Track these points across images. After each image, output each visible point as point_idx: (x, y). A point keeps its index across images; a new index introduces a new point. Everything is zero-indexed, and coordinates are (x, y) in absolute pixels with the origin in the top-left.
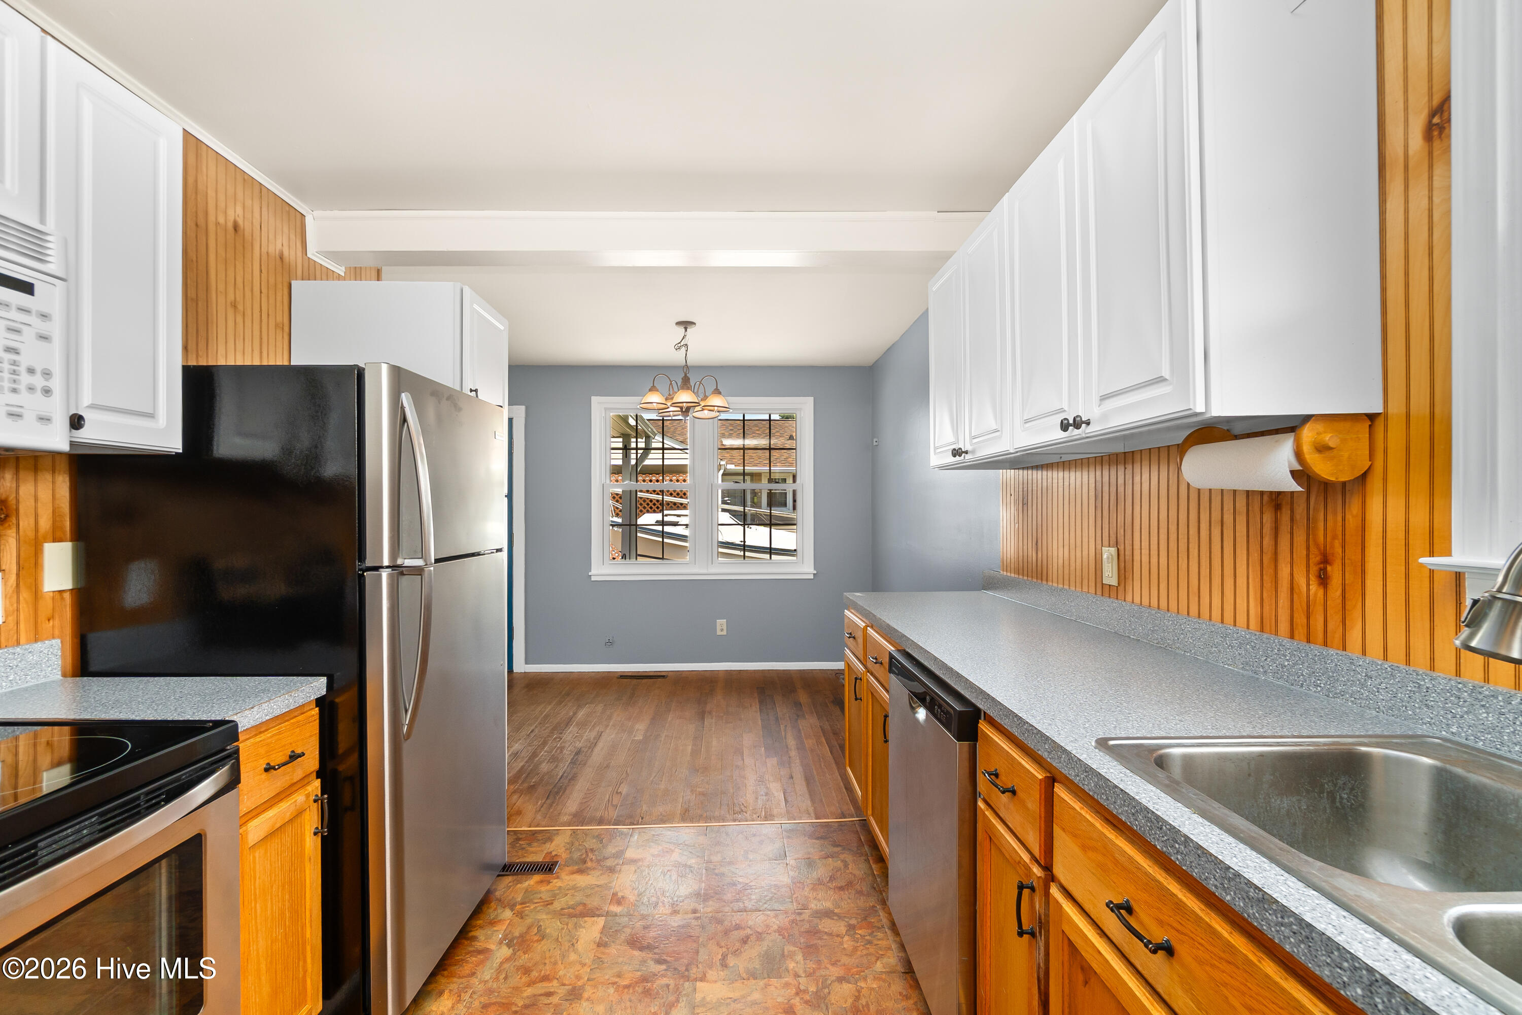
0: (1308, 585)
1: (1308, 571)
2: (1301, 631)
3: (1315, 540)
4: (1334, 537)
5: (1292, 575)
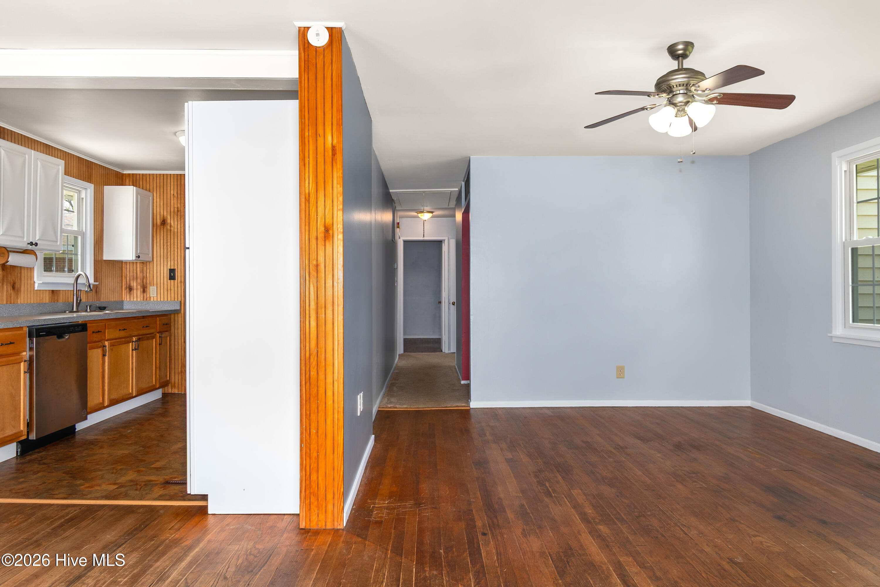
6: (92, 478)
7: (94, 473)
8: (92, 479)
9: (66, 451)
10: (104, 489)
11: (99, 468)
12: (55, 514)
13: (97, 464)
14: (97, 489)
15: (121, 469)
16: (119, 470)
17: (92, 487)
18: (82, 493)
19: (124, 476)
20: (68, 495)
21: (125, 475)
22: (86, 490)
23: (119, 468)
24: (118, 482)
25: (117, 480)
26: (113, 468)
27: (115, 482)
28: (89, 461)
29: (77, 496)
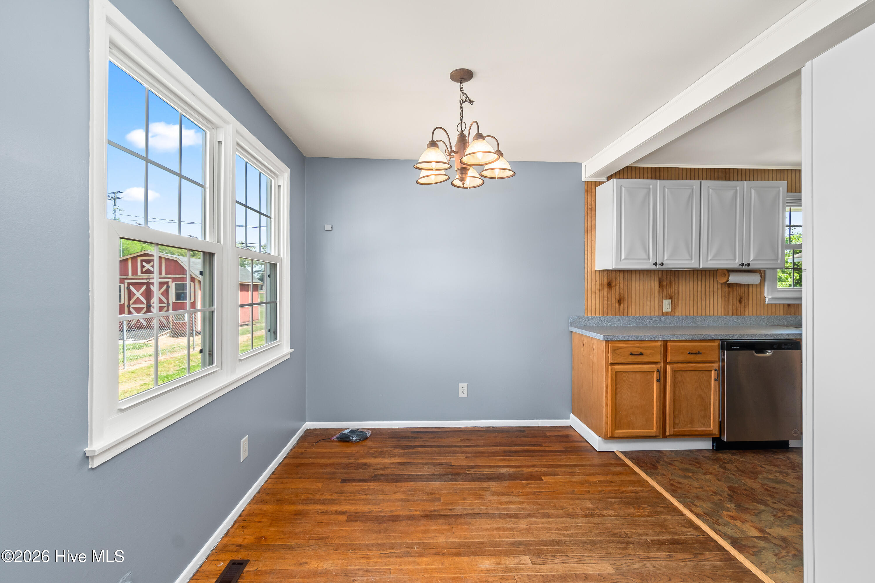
0: (737, 303)
1: (737, 300)
2: (735, 314)
3: (739, 294)
4: (743, 293)
5: (733, 302)
6: (747, 508)
7: (756, 504)
8: (745, 510)
9: (758, 465)
10: (744, 529)
11: (768, 500)
12: (673, 526)
13: (771, 496)
14: (736, 524)
15: (790, 517)
16: (785, 516)
17: (734, 518)
18: (718, 520)
19: (782, 528)
20: (705, 513)
21: (784, 527)
22: (726, 519)
23: (790, 513)
24: (768, 530)
25: (769, 527)
26: (782, 510)
27: (765, 529)
28: (767, 488)
29: (710, 519)
